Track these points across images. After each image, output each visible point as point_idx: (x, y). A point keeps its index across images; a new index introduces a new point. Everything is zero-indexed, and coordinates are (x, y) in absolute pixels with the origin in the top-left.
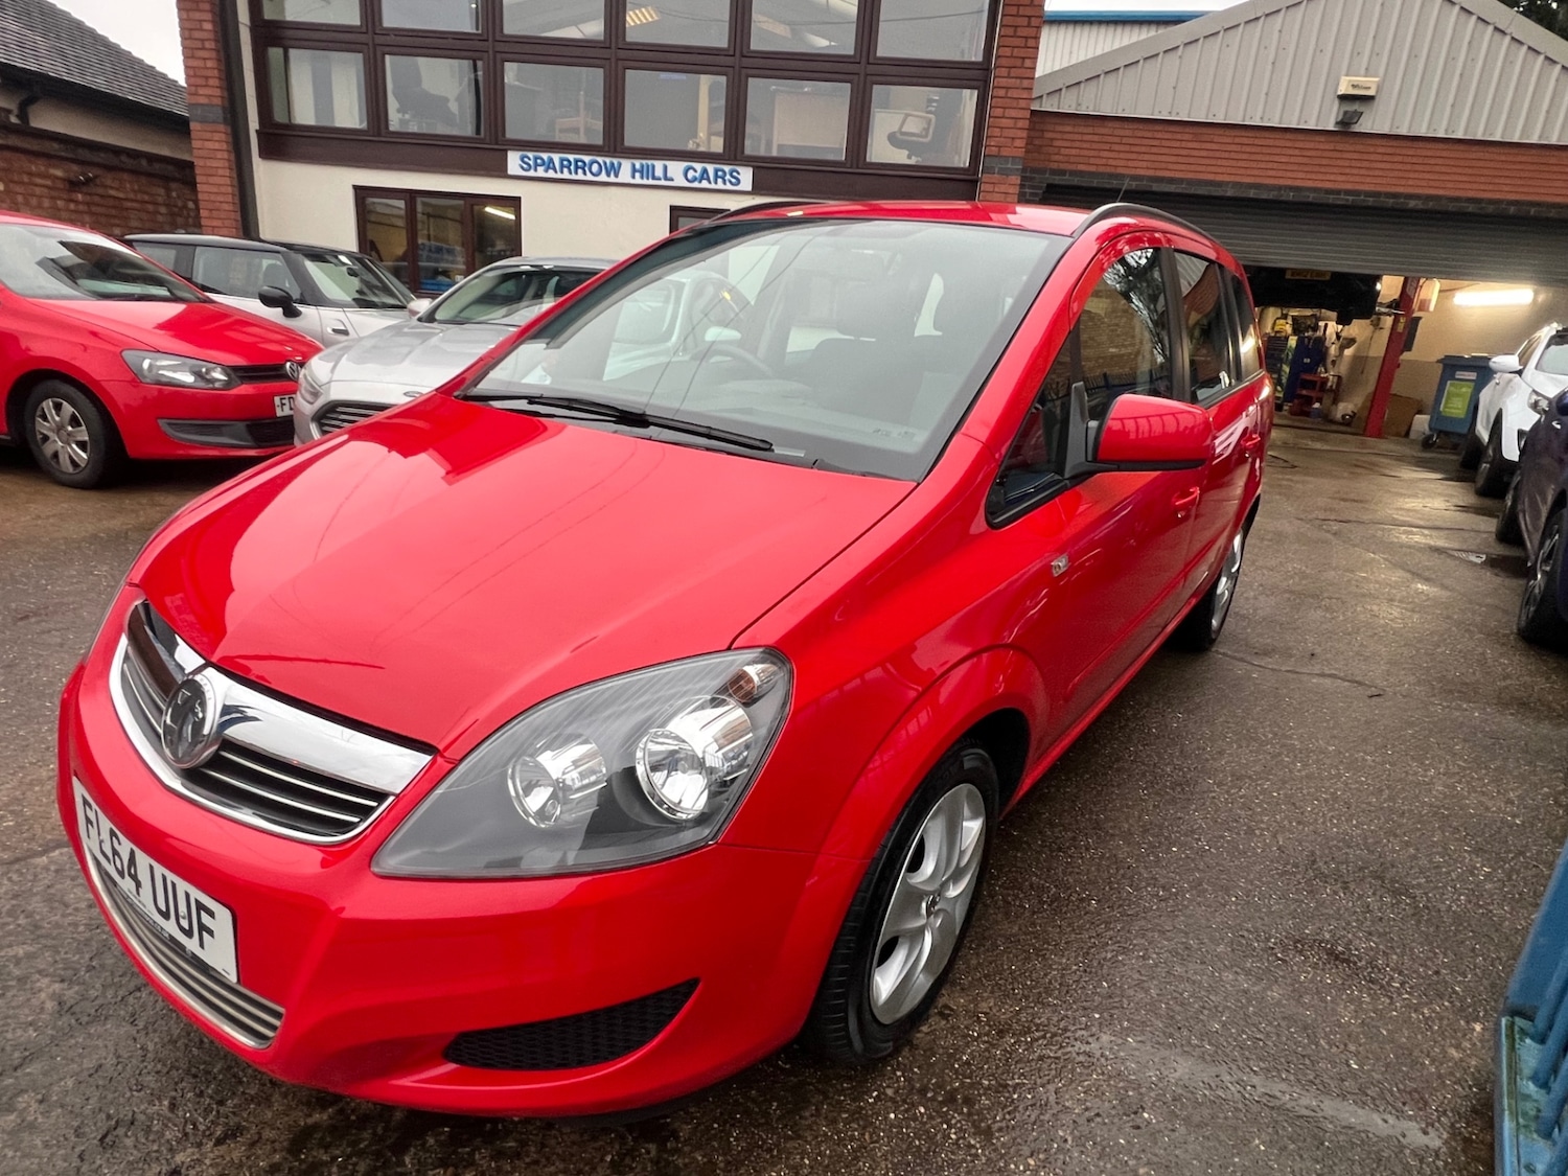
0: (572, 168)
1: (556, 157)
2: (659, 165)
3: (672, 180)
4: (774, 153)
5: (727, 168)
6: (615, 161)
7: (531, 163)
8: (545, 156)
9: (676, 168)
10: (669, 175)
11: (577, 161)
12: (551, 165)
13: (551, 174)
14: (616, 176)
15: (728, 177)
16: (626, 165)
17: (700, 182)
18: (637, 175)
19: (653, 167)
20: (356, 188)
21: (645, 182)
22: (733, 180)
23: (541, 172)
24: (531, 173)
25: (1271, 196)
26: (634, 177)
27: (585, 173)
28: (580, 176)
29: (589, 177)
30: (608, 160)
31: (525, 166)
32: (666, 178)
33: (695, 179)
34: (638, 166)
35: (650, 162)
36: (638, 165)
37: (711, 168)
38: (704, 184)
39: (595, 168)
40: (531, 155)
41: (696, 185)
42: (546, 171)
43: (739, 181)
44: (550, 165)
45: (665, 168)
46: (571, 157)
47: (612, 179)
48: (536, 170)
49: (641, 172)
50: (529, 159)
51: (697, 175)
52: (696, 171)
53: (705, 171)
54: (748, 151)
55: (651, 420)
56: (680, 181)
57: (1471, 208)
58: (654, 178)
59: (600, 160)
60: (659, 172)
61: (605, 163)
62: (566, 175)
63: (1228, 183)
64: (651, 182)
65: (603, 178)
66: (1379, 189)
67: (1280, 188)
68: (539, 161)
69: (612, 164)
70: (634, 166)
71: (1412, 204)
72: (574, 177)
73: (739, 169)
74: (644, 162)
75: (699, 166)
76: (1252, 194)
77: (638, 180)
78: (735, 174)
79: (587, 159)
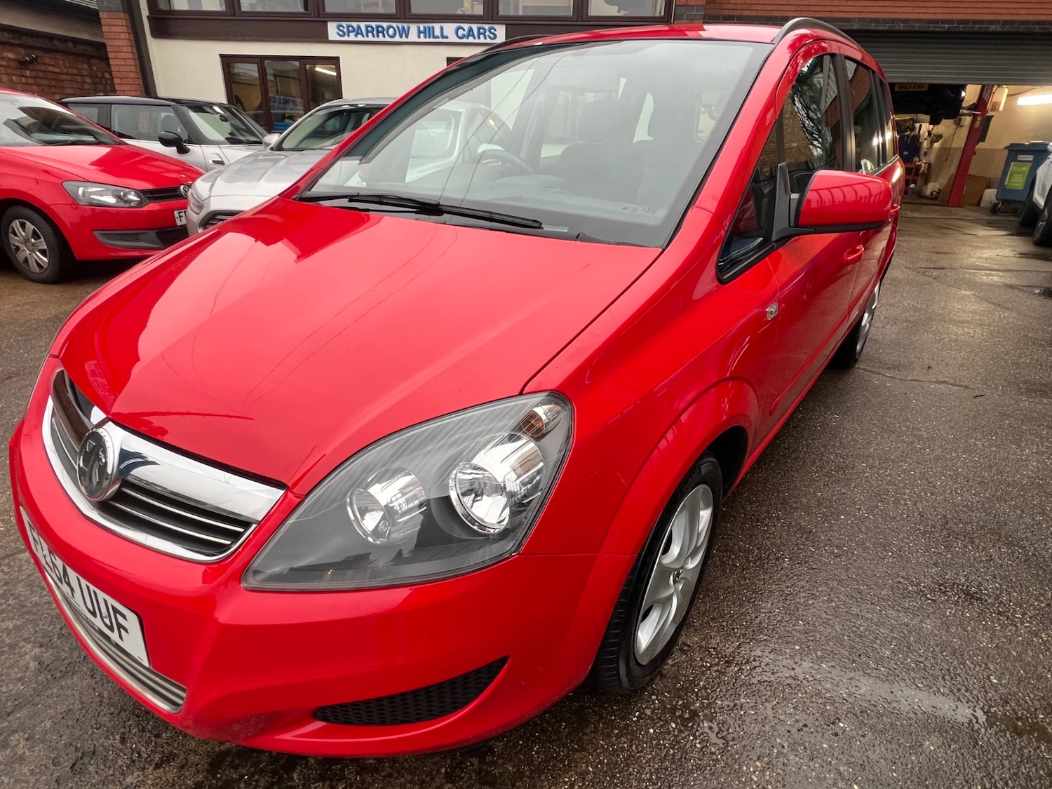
0: (375, 32)
1: (363, 25)
2: (437, 27)
3: (447, 38)
4: (521, 13)
5: (486, 27)
6: (406, 26)
7: (345, 30)
8: (355, 24)
9: (450, 28)
10: (445, 34)
11: (378, 27)
12: (360, 31)
13: (360, 38)
14: (407, 37)
15: (487, 33)
16: (413, 28)
17: (468, 38)
18: (422, 35)
19: (433, 28)
20: (222, 56)
21: (428, 40)
22: (492, 36)
23: (352, 37)
24: (346, 38)
25: (887, 27)
26: (419, 37)
27: (384, 37)
28: (381, 38)
29: (387, 39)
30: (400, 25)
31: (341, 33)
32: (443, 37)
33: (464, 36)
34: (422, 29)
35: (430, 25)
36: (422, 26)
37: (475, 27)
38: (471, 40)
39: (391, 32)
40: (344, 24)
41: (465, 40)
42: (356, 36)
43: (495, 36)
44: (358, 31)
45: (442, 29)
46: (374, 24)
47: (405, 39)
48: (349, 36)
49: (425, 33)
50: (344, 28)
51: (465, 33)
52: (464, 30)
53: (471, 29)
54: (501, 13)
55: (444, 209)
56: (454, 39)
57: (1037, 29)
58: (434, 37)
59: (394, 25)
60: (437, 32)
61: (398, 28)
62: (370, 38)
63: (854, 19)
64: (432, 40)
65: (397, 39)
66: (969, 17)
67: (894, 20)
68: (350, 28)
69: (404, 28)
70: (419, 28)
71: (992, 28)
72: (376, 39)
73: (495, 26)
74: (426, 25)
75: (466, 26)
76: (873, 27)
77: (422, 39)
78: (492, 31)
79: (385, 25)
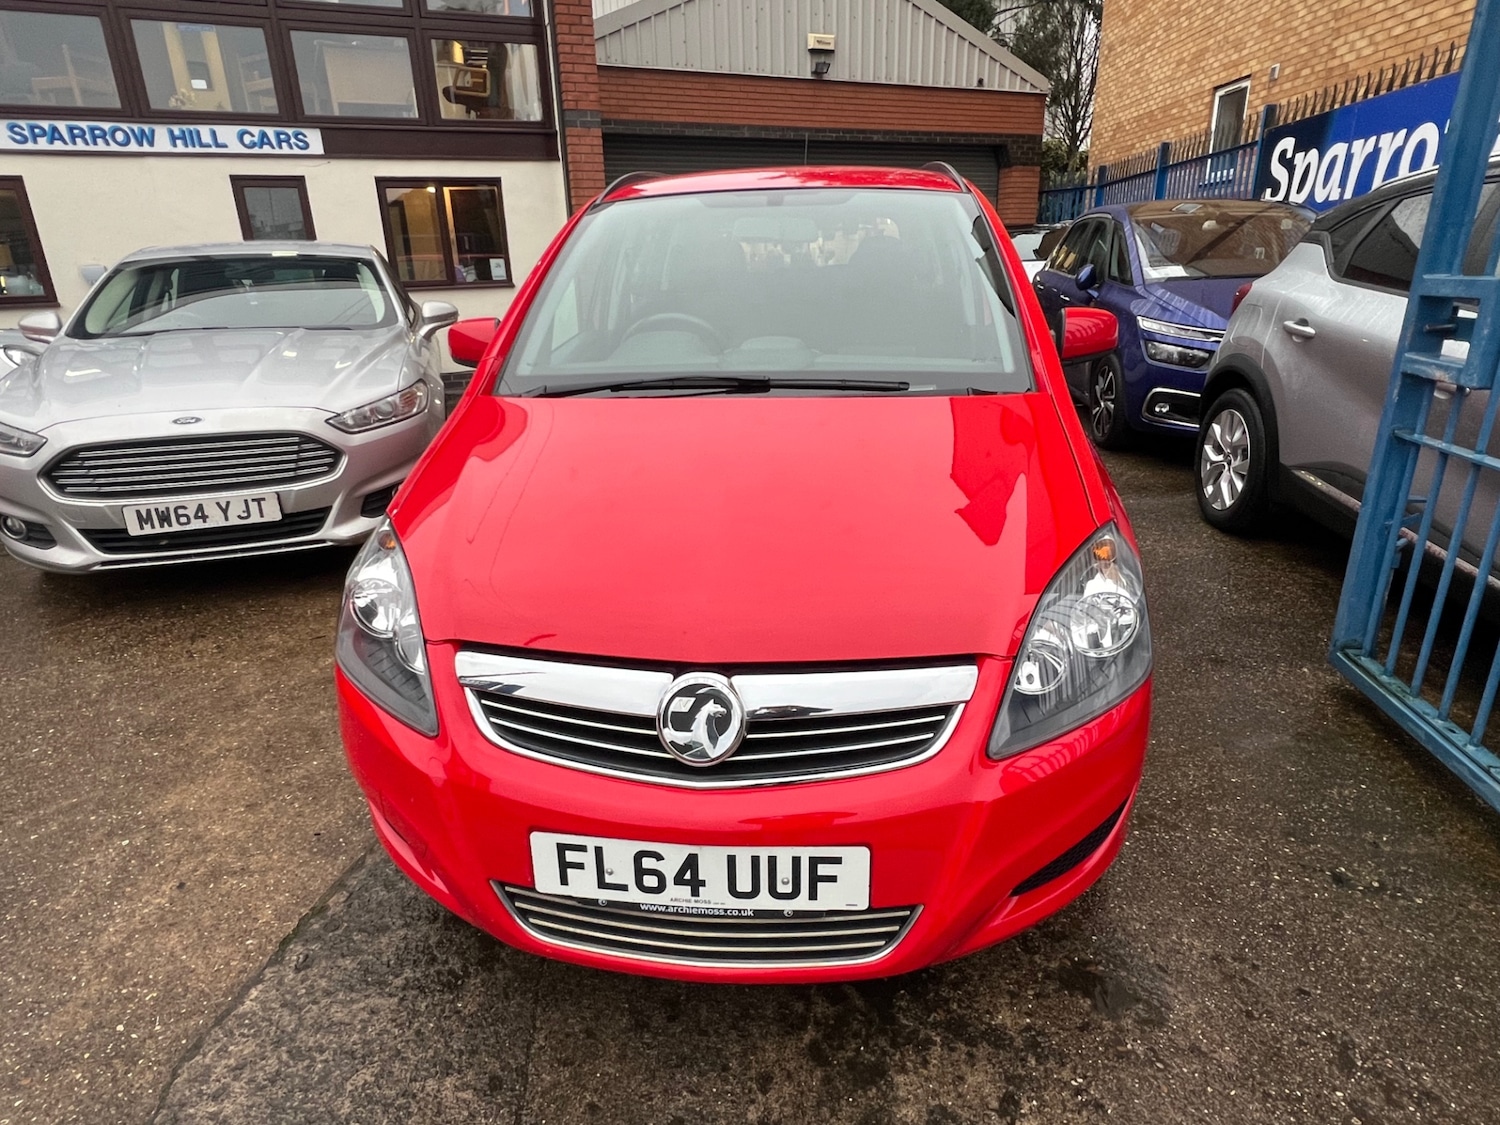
0: (88, 137)
1: (62, 126)
2: (205, 131)
3: (226, 146)
4: (337, 113)
5: (290, 131)
6: (146, 128)
7: (26, 133)
8: (45, 124)
9: (228, 134)
10: (220, 141)
11: (92, 129)
12: (56, 135)
13: (58, 146)
14: (151, 144)
15: (293, 140)
16: (161, 133)
17: (261, 147)
18: (179, 142)
19: (198, 132)
21: (190, 150)
22: (301, 144)
23: (43, 144)
24: (30, 146)
25: (777, 135)
26: (175, 145)
27: (108, 144)
28: (101, 146)
29: (114, 147)
30: (135, 127)
31: (18, 137)
32: (218, 145)
33: (253, 145)
34: (177, 132)
35: (192, 127)
36: (177, 131)
37: (270, 132)
38: (266, 149)
39: (120, 136)
40: (23, 123)
41: (256, 150)
42: (52, 142)
43: (307, 145)
44: (54, 135)
45: (214, 134)
46: (84, 125)
47: (146, 148)
48: (35, 142)
49: (183, 138)
51: (256, 139)
52: (253, 136)
53: (264, 135)
54: (308, 112)
55: (772, 383)
56: (235, 147)
58: (202, 145)
59: (124, 126)
60: (206, 138)
61: (133, 131)
62: (80, 146)
63: (744, 126)
64: (198, 150)
65: (133, 147)
67: (783, 129)
68: (37, 131)
69: (143, 131)
70: (171, 132)
72: (92, 148)
73: (303, 131)
74: (184, 127)
75: (255, 130)
76: (763, 135)
77: (180, 148)
78: (300, 137)
79: (106, 126)
